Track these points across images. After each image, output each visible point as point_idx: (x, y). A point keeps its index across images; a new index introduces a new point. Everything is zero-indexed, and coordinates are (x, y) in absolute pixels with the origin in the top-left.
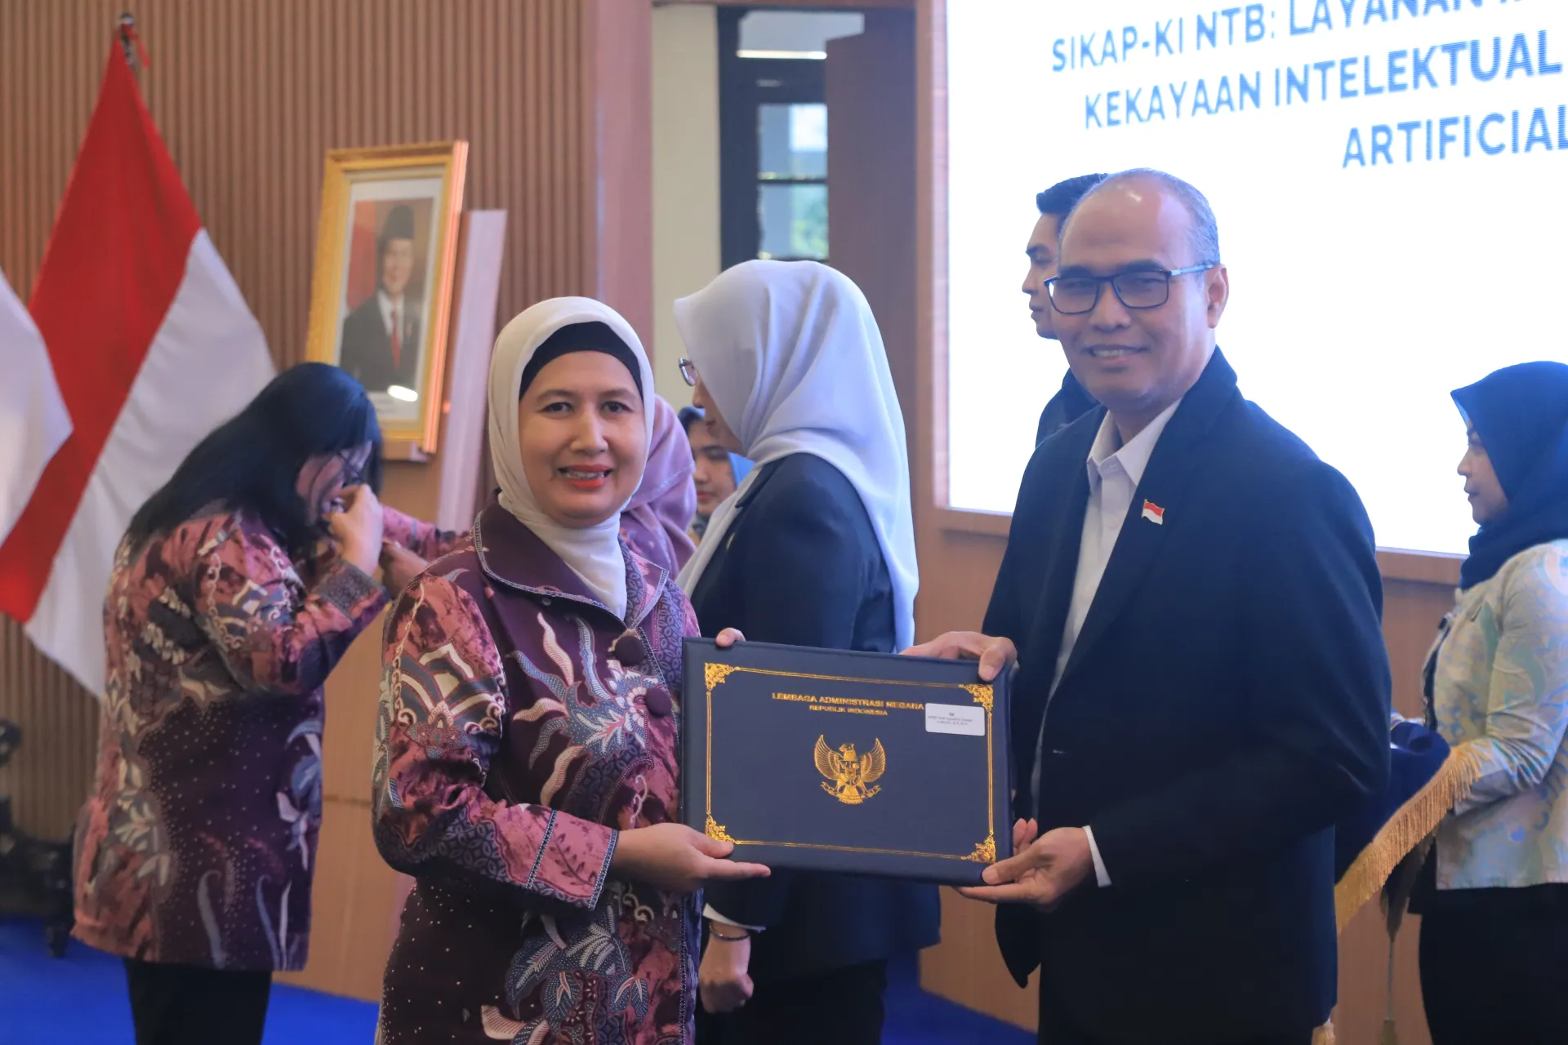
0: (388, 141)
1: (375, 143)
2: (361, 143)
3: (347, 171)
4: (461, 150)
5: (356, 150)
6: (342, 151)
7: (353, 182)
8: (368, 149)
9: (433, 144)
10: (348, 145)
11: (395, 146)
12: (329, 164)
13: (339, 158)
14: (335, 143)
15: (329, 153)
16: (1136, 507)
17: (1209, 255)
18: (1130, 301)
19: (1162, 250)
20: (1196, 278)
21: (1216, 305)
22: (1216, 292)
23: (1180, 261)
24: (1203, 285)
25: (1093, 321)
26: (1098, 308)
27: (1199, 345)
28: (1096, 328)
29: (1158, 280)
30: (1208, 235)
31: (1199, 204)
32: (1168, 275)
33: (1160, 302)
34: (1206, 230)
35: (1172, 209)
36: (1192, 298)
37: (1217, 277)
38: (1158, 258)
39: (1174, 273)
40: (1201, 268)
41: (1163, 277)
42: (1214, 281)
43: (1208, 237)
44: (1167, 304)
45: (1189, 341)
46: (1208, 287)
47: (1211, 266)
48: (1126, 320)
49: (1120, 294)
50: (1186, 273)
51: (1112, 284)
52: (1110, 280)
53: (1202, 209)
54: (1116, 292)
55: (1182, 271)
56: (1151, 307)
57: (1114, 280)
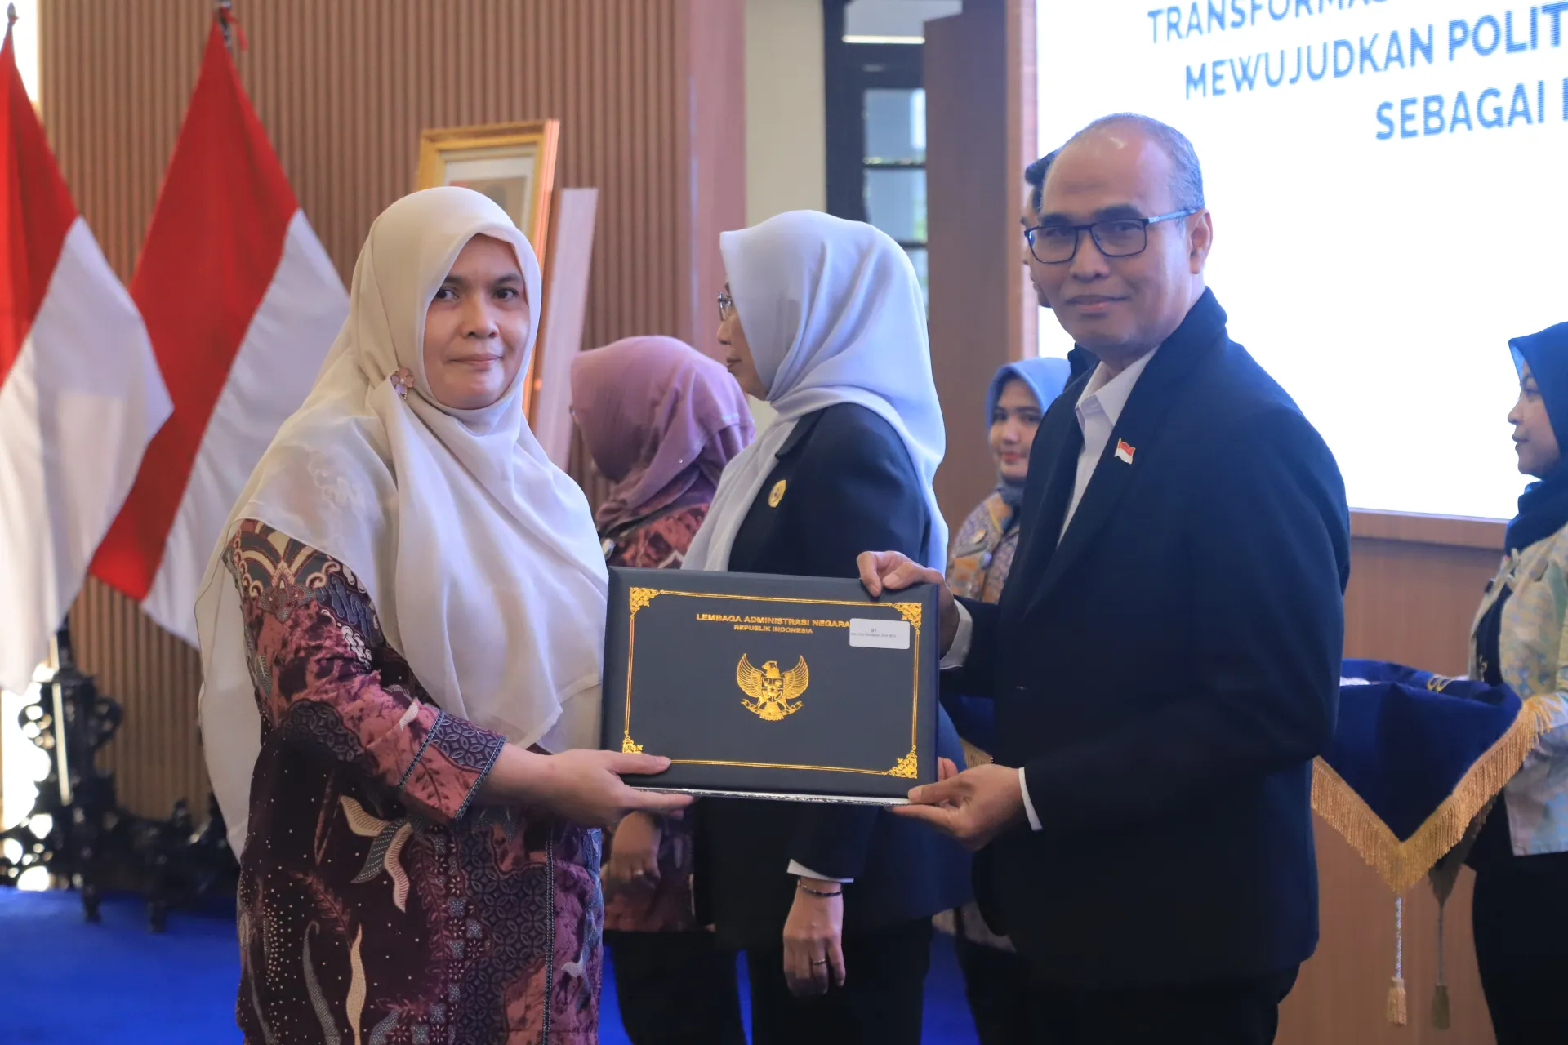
0: (483, 121)
1: (471, 122)
2: (458, 123)
3: (441, 151)
4: (553, 127)
5: (453, 129)
6: (438, 131)
7: (447, 162)
8: (465, 127)
9: (526, 123)
10: (445, 124)
11: (489, 126)
12: (425, 145)
13: (432, 139)
14: (432, 125)
15: (425, 132)
16: (1111, 447)
17: (1190, 201)
18: (1109, 249)
19: (1142, 196)
20: (1177, 225)
21: (1200, 251)
22: (1200, 238)
23: (1159, 208)
24: (1184, 231)
25: (1073, 270)
26: (1078, 257)
27: (1180, 291)
28: (1076, 277)
29: (1139, 227)
30: (1190, 180)
31: (1182, 149)
32: (1145, 222)
33: (1139, 250)
34: (1187, 175)
35: (1156, 156)
36: (1173, 245)
37: (1201, 222)
38: (1136, 203)
39: (1152, 220)
40: (1183, 213)
41: (1141, 225)
42: (1197, 225)
43: (1189, 182)
44: (1146, 251)
45: (1170, 287)
46: (1191, 233)
47: (1193, 211)
48: (1103, 268)
49: (1098, 243)
50: (1164, 220)
51: (1091, 232)
52: (1089, 228)
53: (1184, 153)
54: (1094, 240)
55: (1163, 218)
56: (1130, 255)
57: (1093, 229)
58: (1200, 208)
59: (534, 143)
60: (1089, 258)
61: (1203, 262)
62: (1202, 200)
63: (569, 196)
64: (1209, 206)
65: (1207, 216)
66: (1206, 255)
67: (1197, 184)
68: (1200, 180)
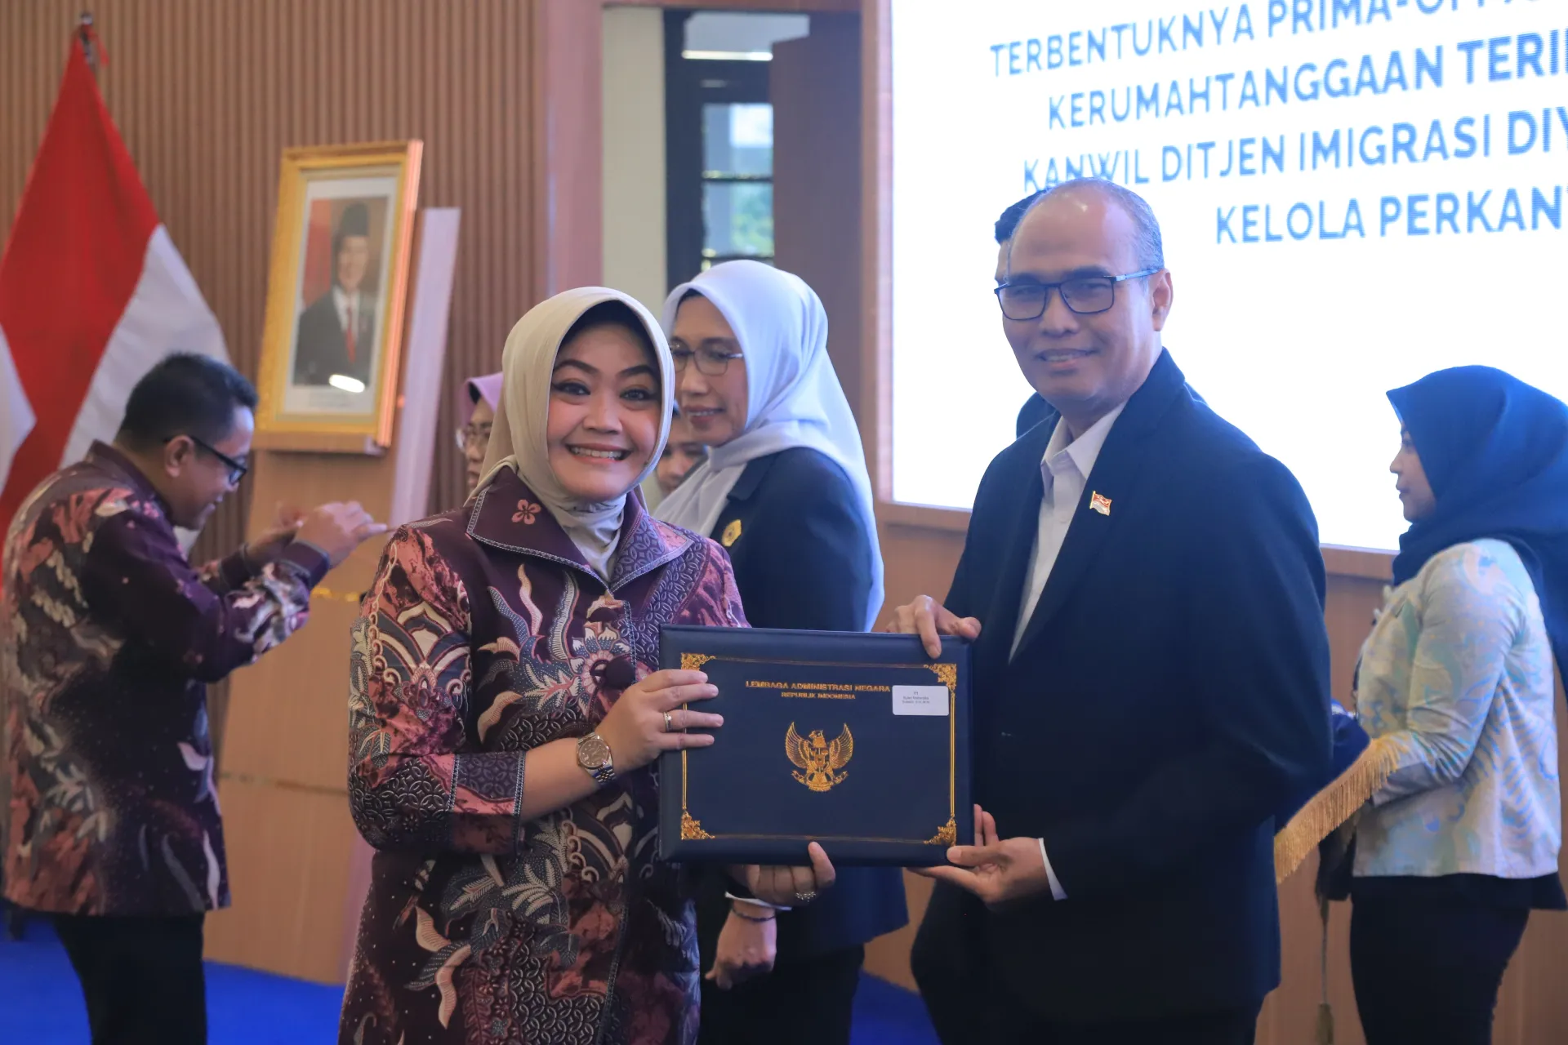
0: (343, 140)
1: (330, 141)
2: (317, 142)
3: (304, 170)
4: (416, 149)
5: (311, 148)
6: (298, 149)
7: (309, 180)
8: (323, 147)
9: (388, 143)
10: (304, 143)
11: (350, 145)
12: (286, 163)
13: (294, 157)
14: (291, 143)
15: (285, 151)
16: (1085, 499)
17: (1153, 260)
18: (1077, 306)
19: (1108, 256)
20: (1141, 283)
21: (1162, 309)
22: (1161, 297)
23: (1124, 267)
24: (1148, 290)
25: (1043, 325)
26: (1046, 314)
27: (1145, 348)
28: (1046, 333)
29: (1104, 286)
30: (1152, 241)
31: (1143, 211)
32: (1113, 280)
33: (1105, 308)
34: (1149, 237)
35: (1117, 216)
36: (1138, 302)
37: (1162, 282)
38: (1104, 264)
39: (1120, 278)
40: (1145, 273)
41: (1108, 283)
42: (1158, 285)
43: (1152, 244)
44: (1114, 307)
45: (1136, 344)
46: (1152, 292)
47: (1155, 271)
48: (1074, 325)
49: (1068, 301)
50: (1130, 278)
51: (1059, 288)
52: (1058, 286)
53: (1146, 215)
54: (1063, 298)
55: (1127, 277)
56: (1100, 311)
57: (1062, 287)
58: (1160, 268)
59: (397, 164)
60: (1058, 316)
61: (1164, 319)
62: (1163, 261)
63: (432, 216)
64: (1168, 265)
65: (1168, 276)
66: (1167, 313)
67: (1158, 245)
68: (1160, 243)
